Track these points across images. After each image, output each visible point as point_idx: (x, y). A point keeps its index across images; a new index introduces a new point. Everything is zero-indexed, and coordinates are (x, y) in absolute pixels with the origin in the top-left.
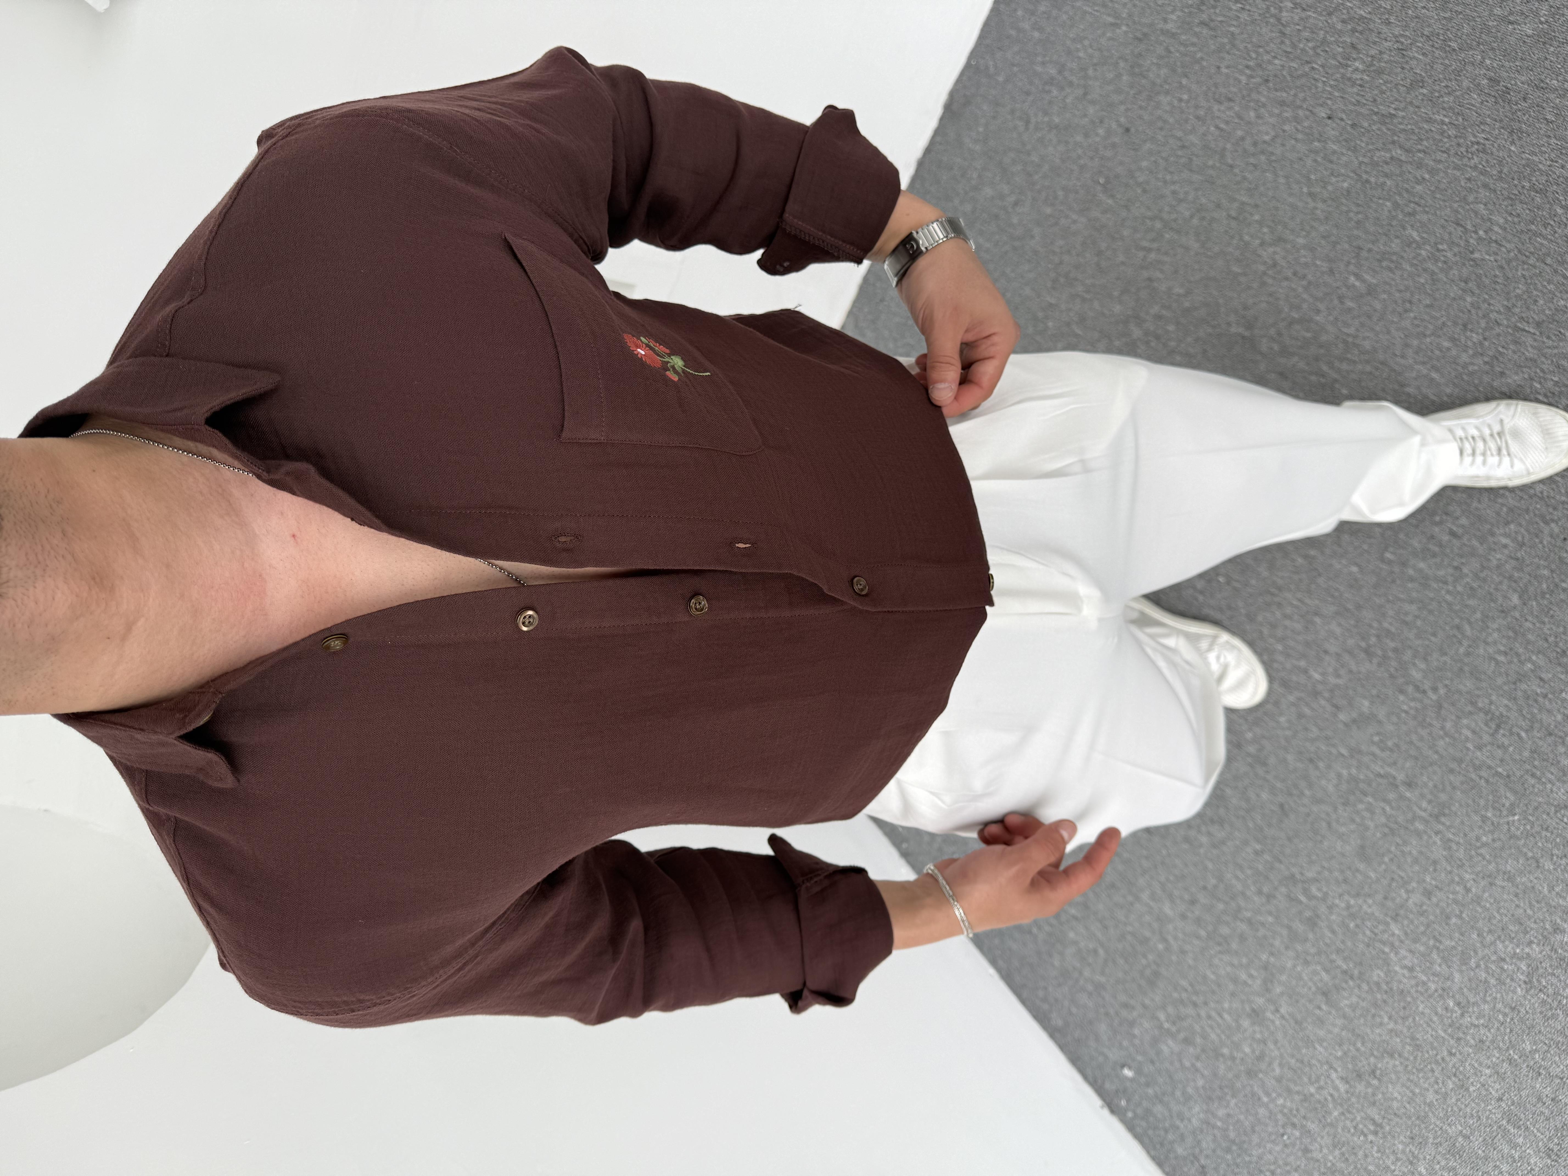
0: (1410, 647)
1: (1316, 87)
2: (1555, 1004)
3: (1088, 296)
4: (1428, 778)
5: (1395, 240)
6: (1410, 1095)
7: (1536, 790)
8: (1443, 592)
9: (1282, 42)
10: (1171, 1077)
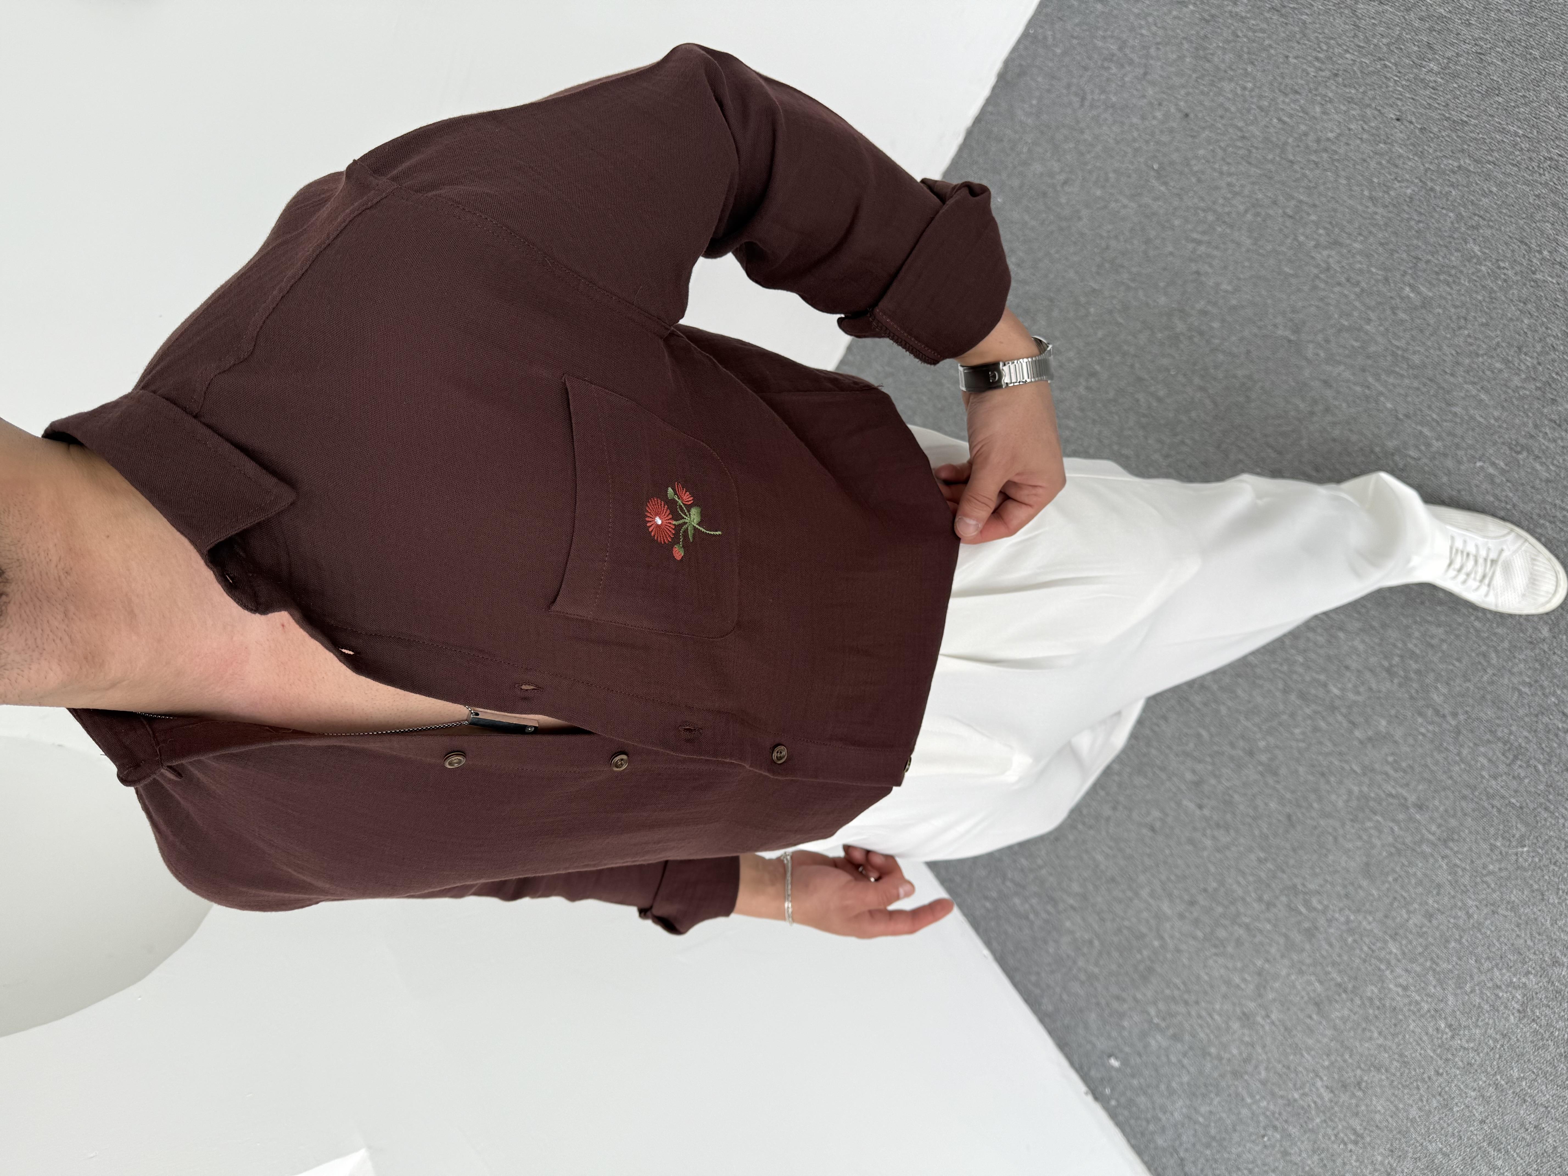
0: (1433, 670)
1: (1387, 87)
2: (1547, 1035)
3: (1133, 285)
4: (1440, 802)
5: (1456, 254)
6: (1394, 1109)
7: (1548, 824)
8: (1473, 618)
9: (1355, 36)
10: (1156, 1070)
